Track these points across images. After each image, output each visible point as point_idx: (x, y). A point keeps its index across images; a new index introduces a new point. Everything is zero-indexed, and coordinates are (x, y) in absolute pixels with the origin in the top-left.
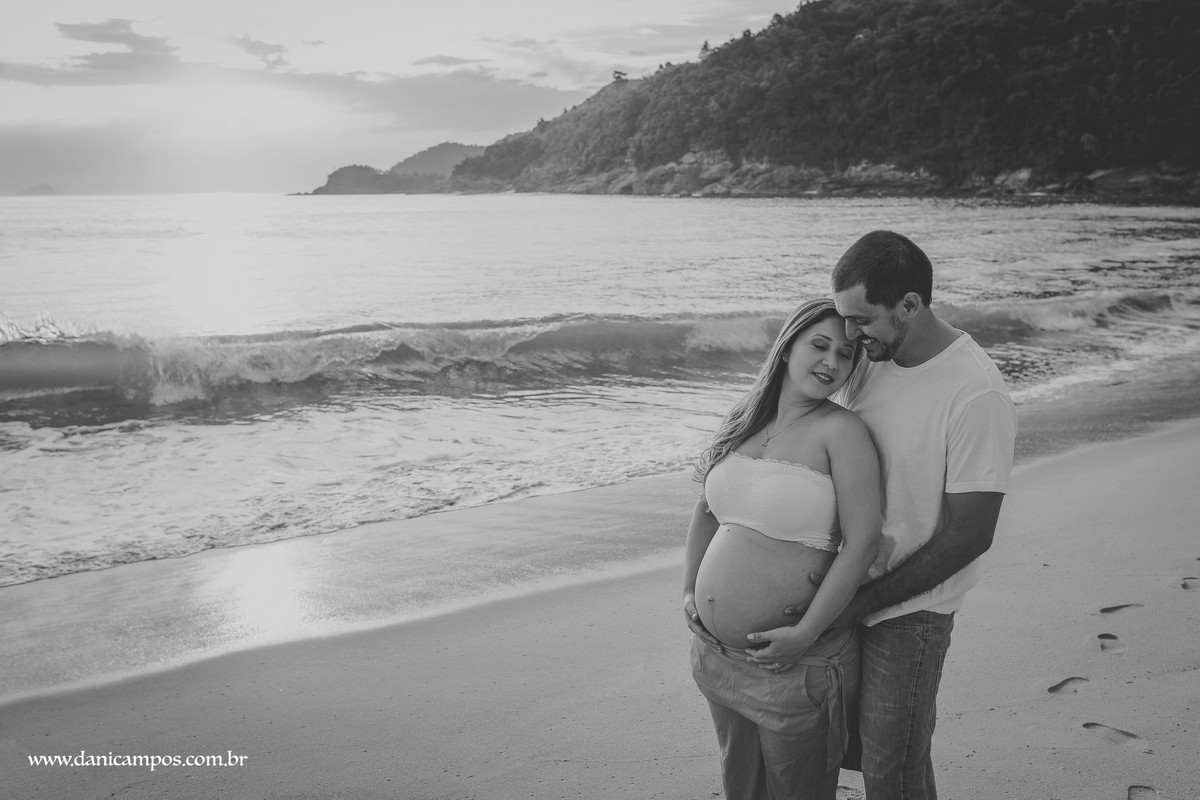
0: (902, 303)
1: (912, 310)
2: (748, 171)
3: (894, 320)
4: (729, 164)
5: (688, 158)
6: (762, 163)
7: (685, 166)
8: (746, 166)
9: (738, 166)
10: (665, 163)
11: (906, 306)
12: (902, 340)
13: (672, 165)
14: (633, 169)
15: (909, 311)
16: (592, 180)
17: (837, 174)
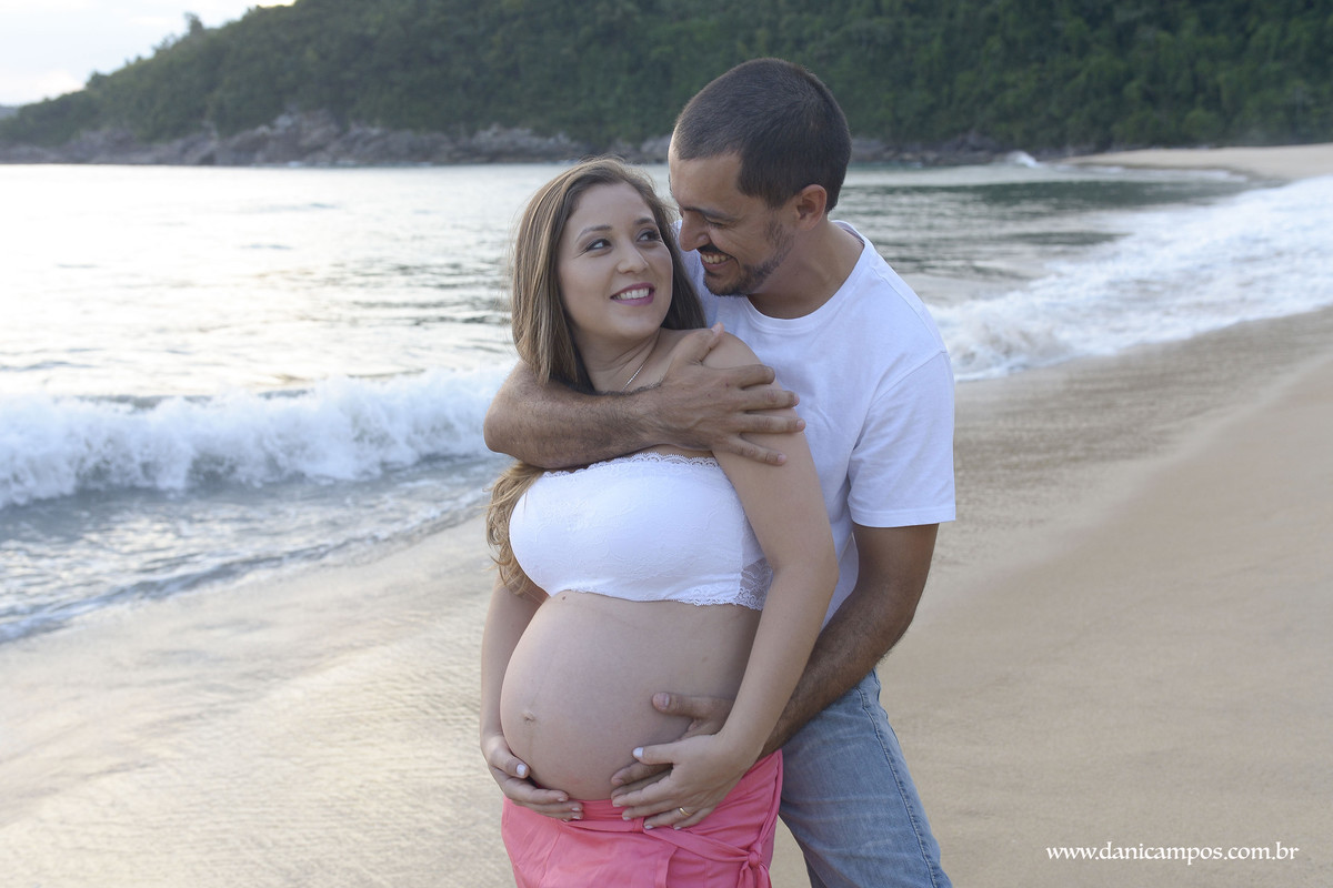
0: (797, 200)
1: (808, 216)
2: (356, 139)
3: (772, 231)
4: (334, 128)
5: (283, 121)
6: (373, 126)
7: (279, 131)
8: (355, 130)
9: (345, 130)
10: (255, 126)
11: (799, 208)
12: (777, 264)
13: (263, 130)
14: (214, 134)
15: (803, 217)
16: (162, 148)
17: (464, 141)
